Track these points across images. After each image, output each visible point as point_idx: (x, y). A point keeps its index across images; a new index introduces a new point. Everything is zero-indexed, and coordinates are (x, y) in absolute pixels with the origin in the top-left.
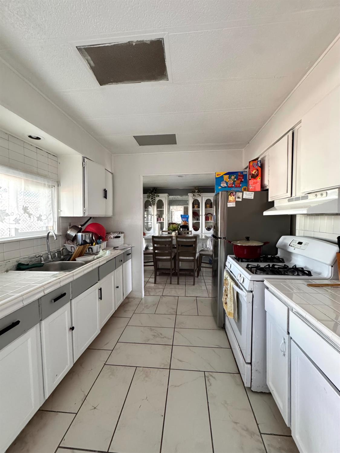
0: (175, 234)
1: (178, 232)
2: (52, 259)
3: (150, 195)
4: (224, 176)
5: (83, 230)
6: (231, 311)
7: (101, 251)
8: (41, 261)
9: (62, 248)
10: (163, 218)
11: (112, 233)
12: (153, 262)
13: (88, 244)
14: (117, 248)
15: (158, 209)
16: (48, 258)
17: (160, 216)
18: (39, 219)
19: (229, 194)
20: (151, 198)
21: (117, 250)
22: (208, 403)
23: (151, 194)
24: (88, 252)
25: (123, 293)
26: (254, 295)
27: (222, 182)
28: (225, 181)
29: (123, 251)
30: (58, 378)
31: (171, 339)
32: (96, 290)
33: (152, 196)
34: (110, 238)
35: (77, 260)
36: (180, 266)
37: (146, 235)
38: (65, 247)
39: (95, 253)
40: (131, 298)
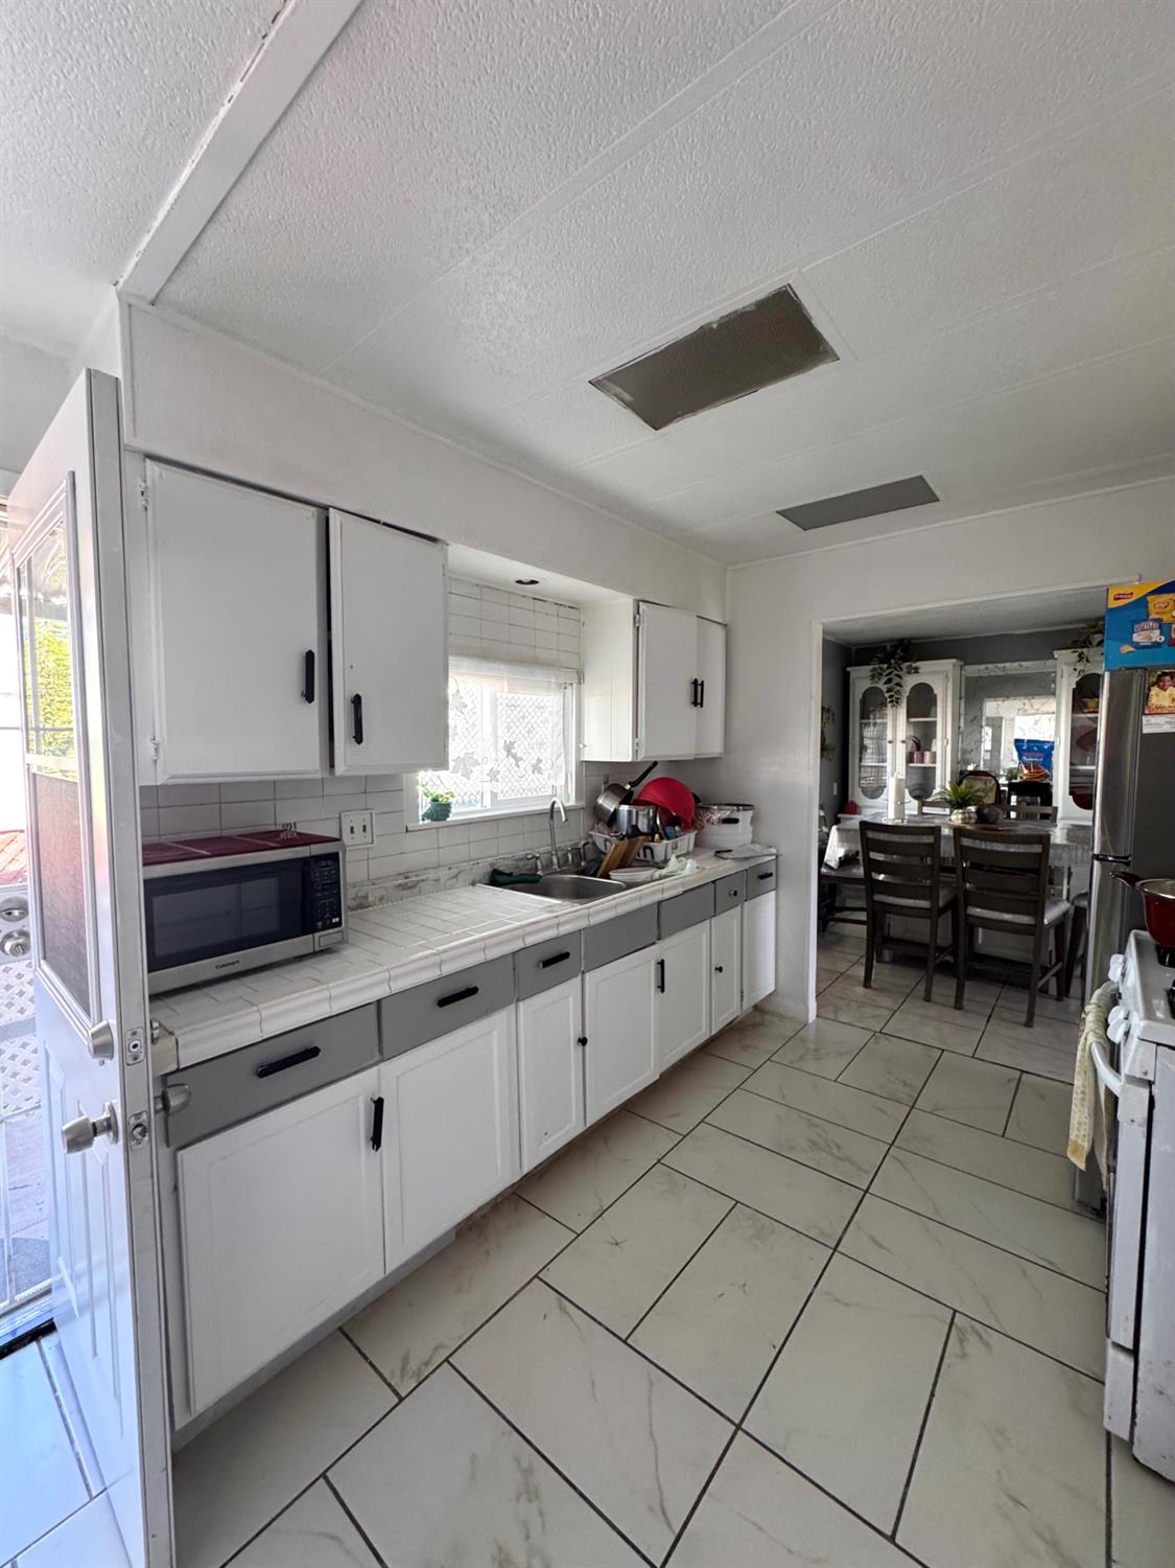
0: (962, 819)
1: (978, 812)
2: (559, 866)
3: (881, 669)
4: (1149, 598)
5: (635, 797)
6: (1080, 1142)
7: (673, 859)
8: (537, 870)
9: (583, 842)
10: (935, 753)
11: (716, 807)
12: (865, 913)
13: (641, 838)
14: (725, 855)
15: (912, 720)
16: (552, 863)
17: (921, 744)
18: (536, 768)
19: (1155, 680)
20: (884, 679)
21: (722, 858)
22: (932, 1395)
23: (885, 666)
24: (642, 857)
25: (742, 992)
26: (1156, 1099)
27: (1136, 626)
28: (1155, 620)
29: (746, 865)
30: (549, 1141)
31: (866, 1172)
32: (649, 961)
33: (888, 672)
34: (708, 821)
35: (612, 877)
36: (980, 941)
37: (864, 811)
38: (590, 840)
39: (657, 863)
40: (772, 1014)
